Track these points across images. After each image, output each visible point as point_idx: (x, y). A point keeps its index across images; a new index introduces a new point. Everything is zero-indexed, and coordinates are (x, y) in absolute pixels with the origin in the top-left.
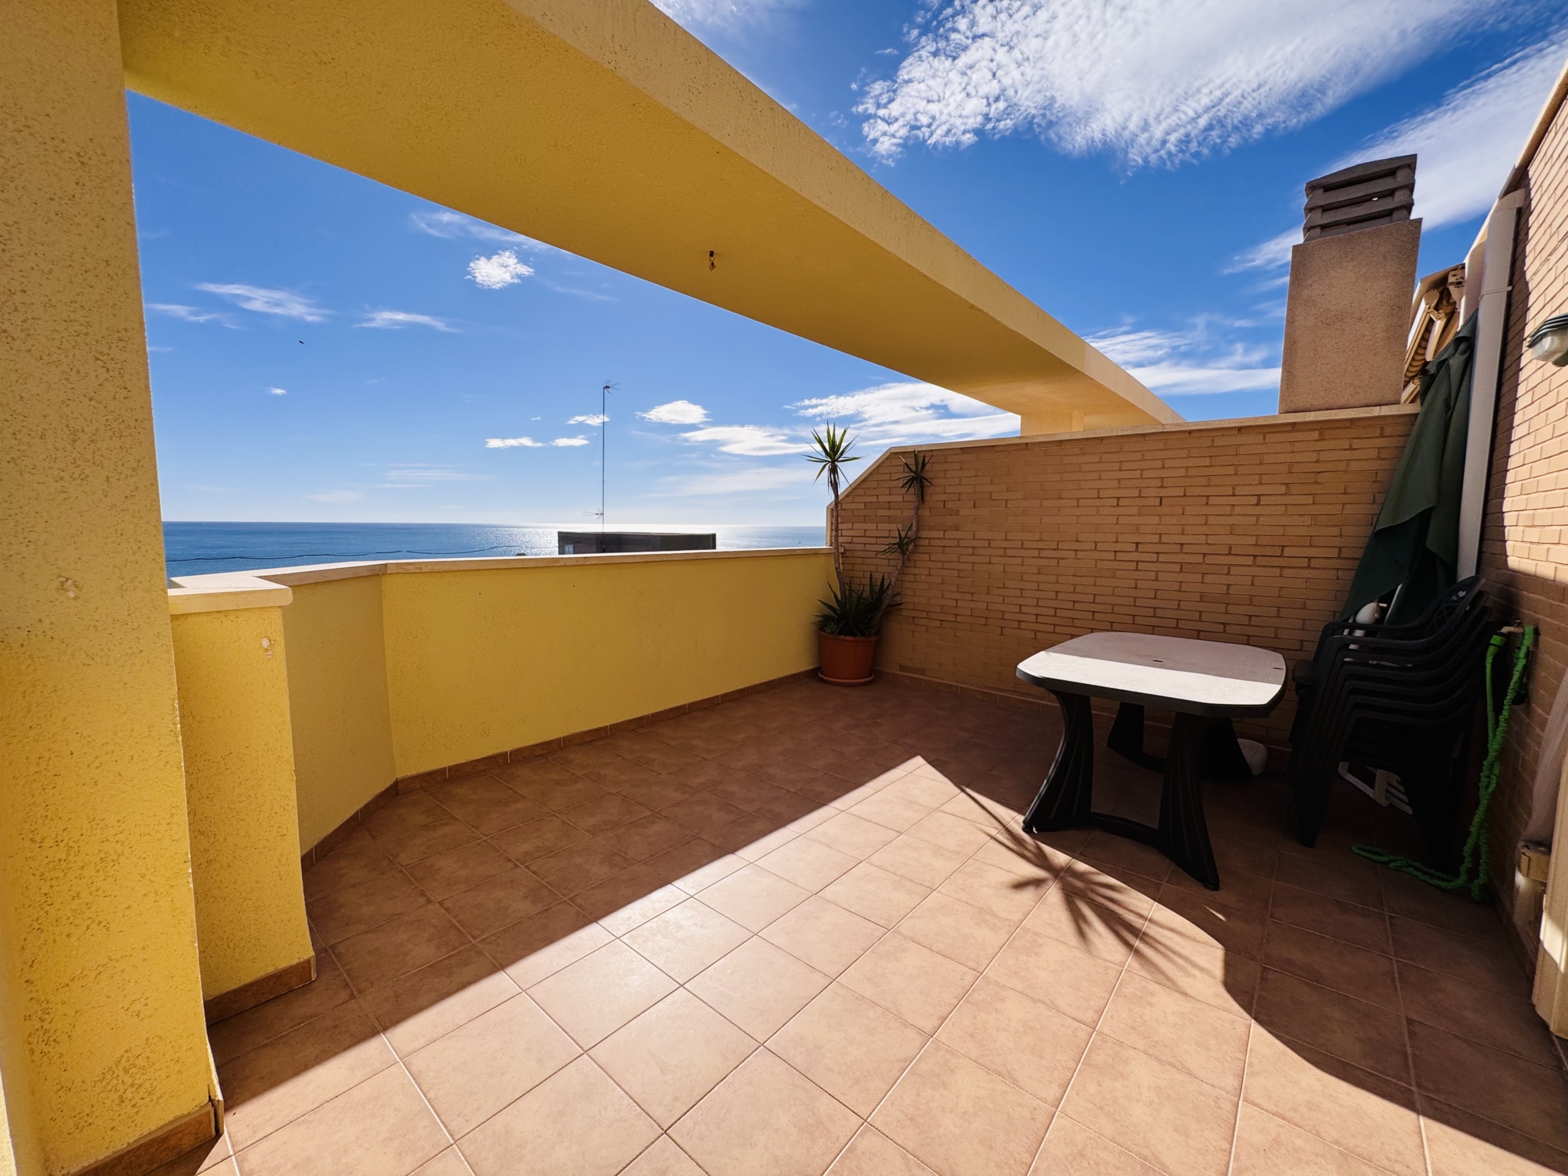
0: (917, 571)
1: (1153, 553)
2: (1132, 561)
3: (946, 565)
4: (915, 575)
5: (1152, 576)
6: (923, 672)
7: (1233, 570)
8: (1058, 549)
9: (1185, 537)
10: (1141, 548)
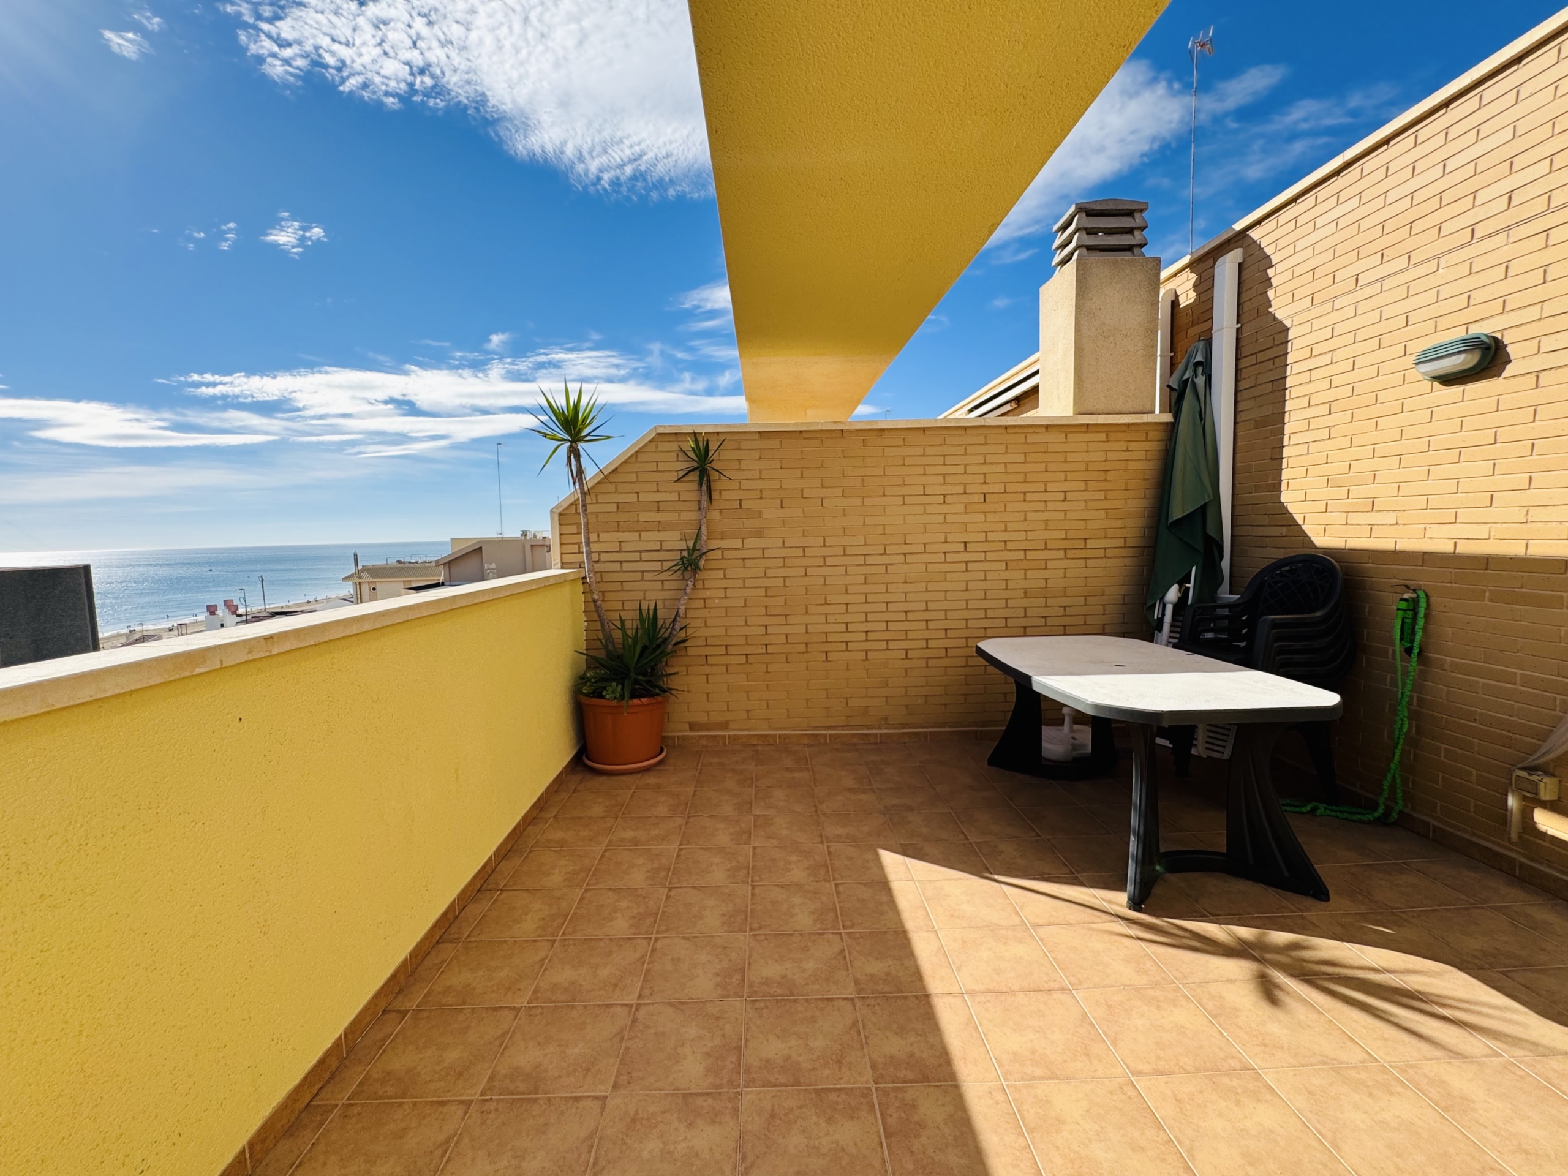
0: (708, 593)
1: (981, 552)
2: (961, 562)
3: (748, 583)
4: (704, 599)
5: (981, 576)
6: (725, 726)
7: (1050, 564)
8: (885, 554)
9: (1007, 534)
10: (970, 547)
